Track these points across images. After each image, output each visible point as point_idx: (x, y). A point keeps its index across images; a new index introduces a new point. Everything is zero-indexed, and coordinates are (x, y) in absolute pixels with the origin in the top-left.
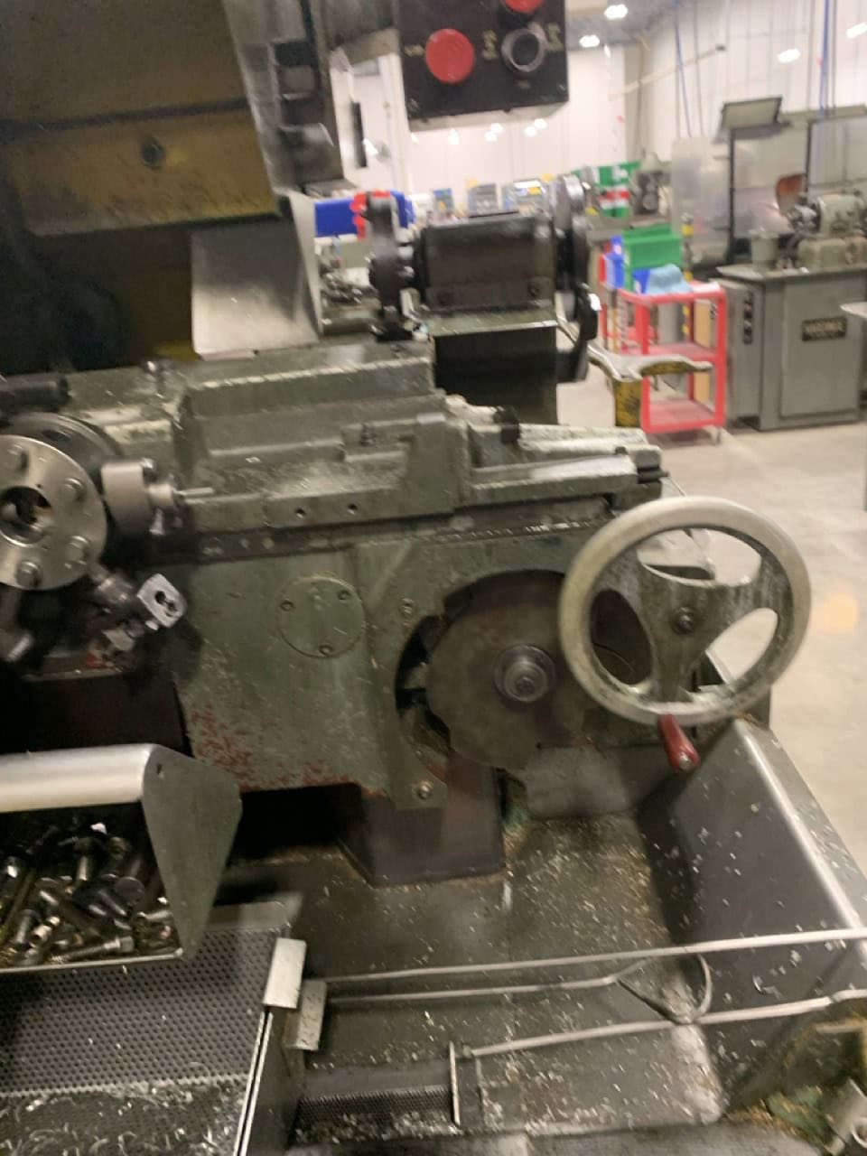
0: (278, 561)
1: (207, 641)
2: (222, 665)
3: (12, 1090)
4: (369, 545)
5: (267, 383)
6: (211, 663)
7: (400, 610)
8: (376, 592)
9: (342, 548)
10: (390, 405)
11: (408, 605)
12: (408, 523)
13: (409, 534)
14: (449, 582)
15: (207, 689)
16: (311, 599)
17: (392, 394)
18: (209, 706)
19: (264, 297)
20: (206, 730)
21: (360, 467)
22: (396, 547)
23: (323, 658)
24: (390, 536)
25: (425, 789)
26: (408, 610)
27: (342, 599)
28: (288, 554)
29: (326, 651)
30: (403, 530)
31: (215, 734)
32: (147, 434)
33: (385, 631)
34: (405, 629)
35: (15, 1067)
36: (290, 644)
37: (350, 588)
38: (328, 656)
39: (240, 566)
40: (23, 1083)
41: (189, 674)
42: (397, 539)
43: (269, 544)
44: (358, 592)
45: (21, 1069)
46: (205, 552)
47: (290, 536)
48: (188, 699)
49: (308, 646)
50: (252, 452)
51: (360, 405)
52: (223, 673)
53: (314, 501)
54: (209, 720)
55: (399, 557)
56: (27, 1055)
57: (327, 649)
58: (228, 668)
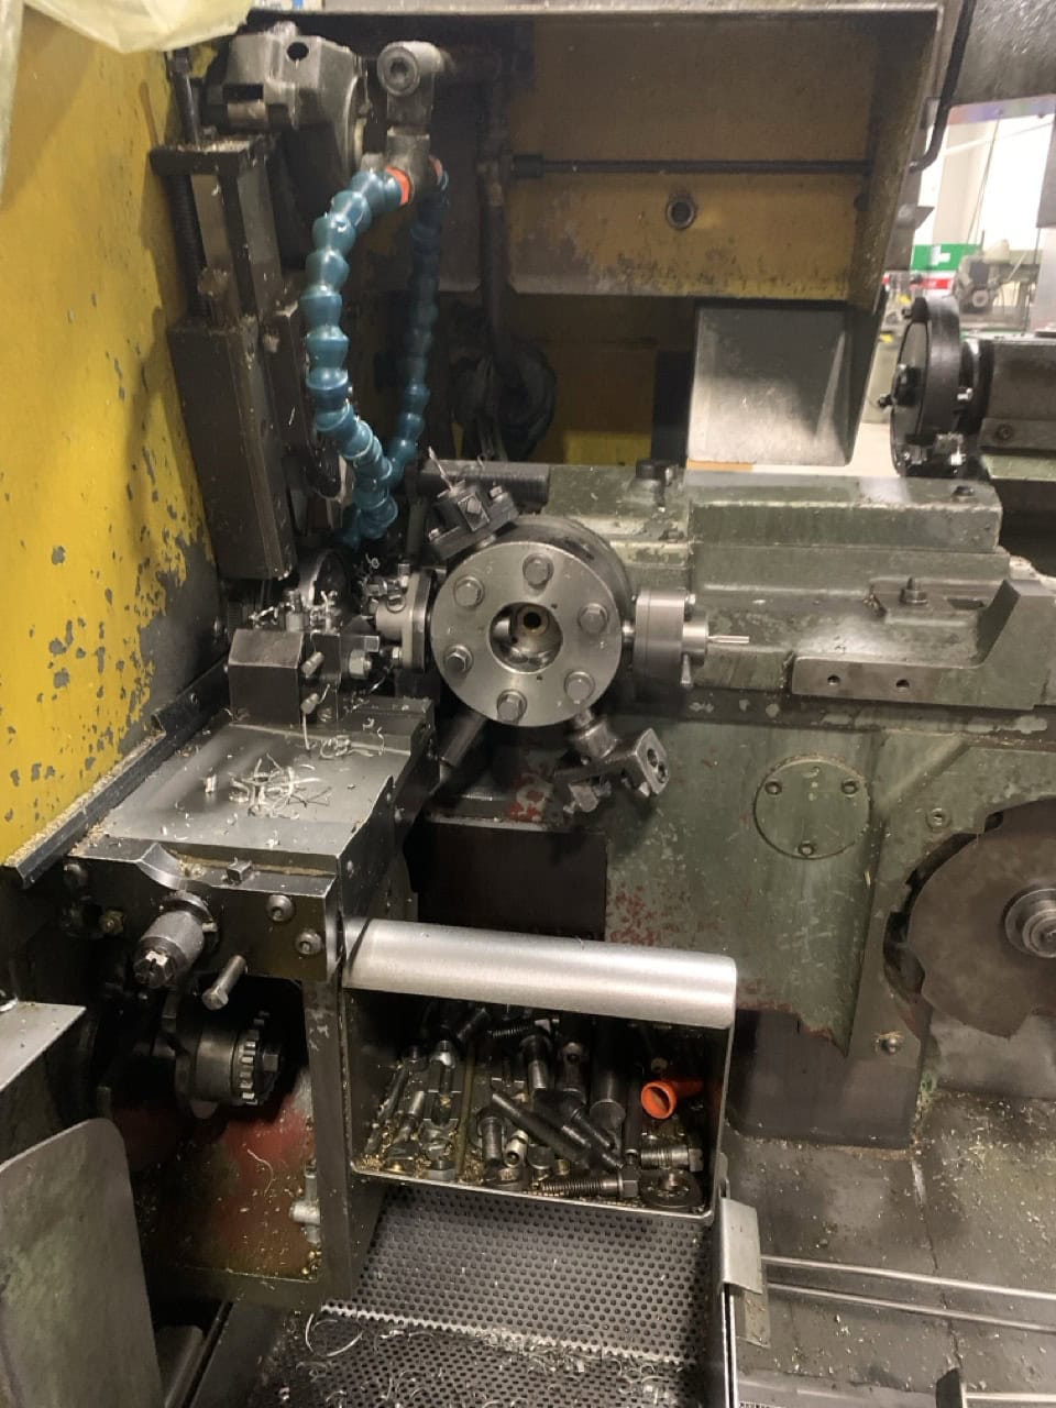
0: (776, 732)
1: (659, 810)
2: (669, 843)
3: (359, 1309)
4: (899, 733)
5: (789, 510)
6: (657, 837)
7: (927, 820)
8: (895, 790)
9: (863, 730)
10: (937, 558)
11: (938, 815)
12: (961, 714)
13: (957, 727)
14: (1002, 796)
15: (644, 868)
16: (806, 783)
17: (942, 546)
18: (640, 889)
19: (782, 402)
20: (629, 916)
21: (909, 635)
22: (940, 741)
23: (800, 858)
24: (933, 725)
25: (893, 1041)
26: (938, 822)
27: (847, 793)
28: (792, 726)
29: (806, 850)
30: (951, 721)
31: (639, 925)
32: (658, 557)
33: (900, 841)
34: (928, 845)
35: (370, 1282)
36: (763, 835)
37: (861, 780)
38: (805, 857)
39: (727, 730)
40: (373, 1302)
41: (628, 845)
42: (939, 731)
43: (773, 710)
44: (870, 788)
45: (374, 1287)
46: (691, 707)
47: (804, 705)
48: (616, 877)
49: (786, 841)
50: (761, 592)
51: (899, 552)
52: (668, 853)
53: (855, 669)
54: (636, 905)
55: (936, 755)
56: (385, 1271)
57: (808, 848)
58: (677, 849)
